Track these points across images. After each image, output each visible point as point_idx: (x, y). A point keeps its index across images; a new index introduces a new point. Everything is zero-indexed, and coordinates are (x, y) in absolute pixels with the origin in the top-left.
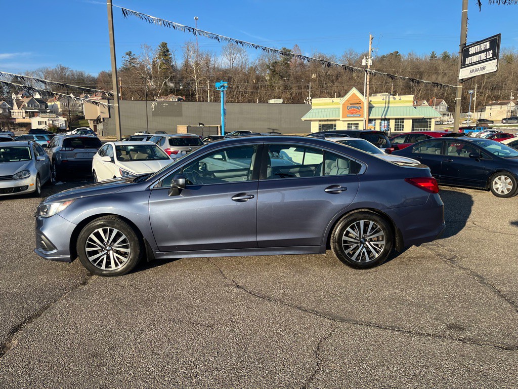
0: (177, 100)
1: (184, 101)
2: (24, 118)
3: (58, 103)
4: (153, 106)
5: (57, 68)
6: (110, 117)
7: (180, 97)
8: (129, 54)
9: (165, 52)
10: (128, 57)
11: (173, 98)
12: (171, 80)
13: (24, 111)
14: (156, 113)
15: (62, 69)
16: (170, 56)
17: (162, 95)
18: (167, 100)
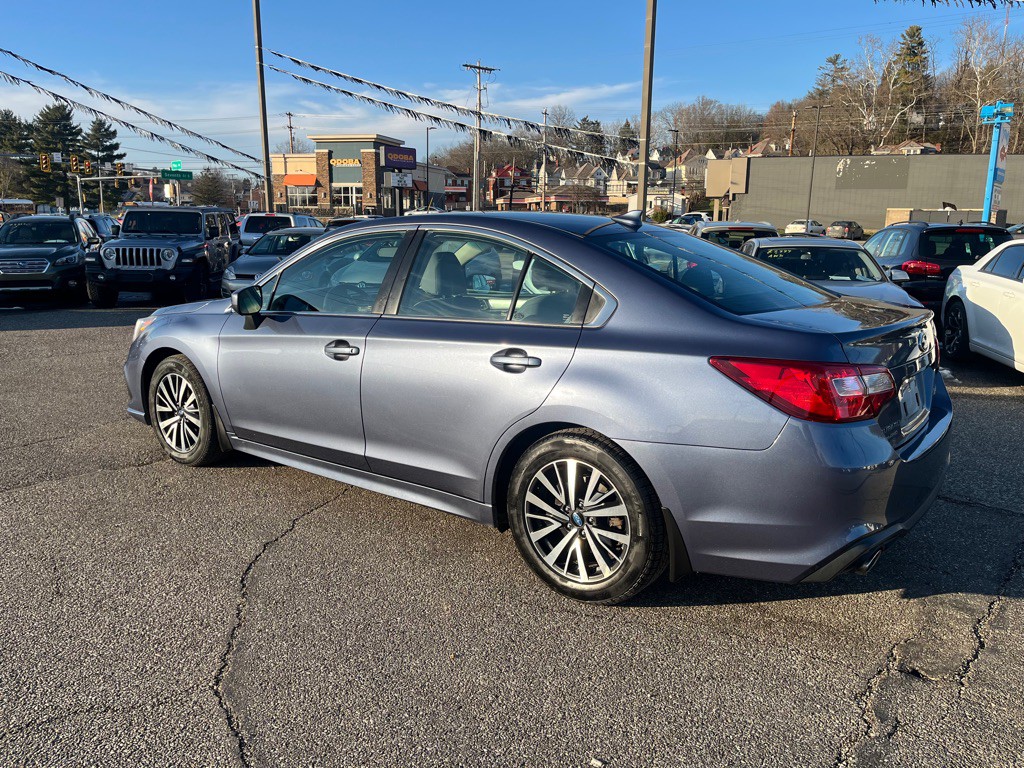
0: (919, 152)
1: (936, 152)
2: (624, 196)
3: (683, 168)
4: (840, 166)
5: (696, 103)
6: (747, 192)
7: (928, 145)
8: (834, 61)
9: (913, 47)
10: (833, 67)
11: (912, 149)
12: (918, 107)
13: (626, 183)
14: (843, 183)
15: (706, 104)
16: (924, 56)
17: (888, 142)
18: (896, 152)
